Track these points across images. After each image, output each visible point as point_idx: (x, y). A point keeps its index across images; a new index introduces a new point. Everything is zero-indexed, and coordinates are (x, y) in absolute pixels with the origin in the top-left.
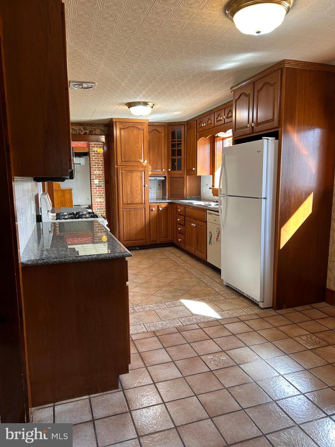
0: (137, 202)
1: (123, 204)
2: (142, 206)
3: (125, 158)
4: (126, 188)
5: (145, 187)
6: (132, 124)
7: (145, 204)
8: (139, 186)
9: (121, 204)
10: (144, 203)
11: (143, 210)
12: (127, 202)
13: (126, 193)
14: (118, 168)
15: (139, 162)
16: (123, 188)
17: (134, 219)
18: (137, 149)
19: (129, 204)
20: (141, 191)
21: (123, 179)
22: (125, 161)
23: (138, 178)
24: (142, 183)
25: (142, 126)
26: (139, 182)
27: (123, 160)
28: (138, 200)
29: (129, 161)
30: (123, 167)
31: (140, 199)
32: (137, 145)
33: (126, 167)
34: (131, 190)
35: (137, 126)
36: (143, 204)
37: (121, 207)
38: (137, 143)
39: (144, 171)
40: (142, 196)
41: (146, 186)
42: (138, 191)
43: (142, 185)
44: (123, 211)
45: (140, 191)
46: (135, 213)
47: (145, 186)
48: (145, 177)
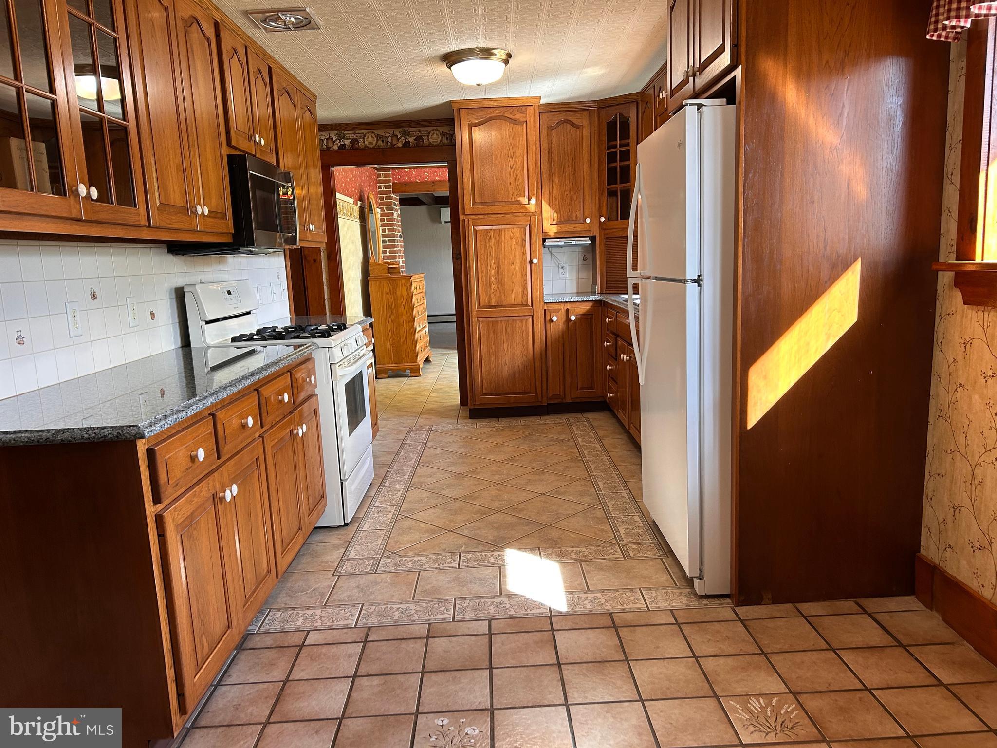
0: (513, 302)
1: (479, 306)
2: (526, 311)
3: (481, 196)
4: (487, 269)
5: (533, 265)
6: (497, 111)
7: (532, 306)
8: (518, 261)
9: (473, 308)
10: (530, 304)
11: (527, 320)
12: (490, 302)
13: (486, 280)
14: (466, 220)
15: (519, 202)
16: (479, 267)
17: (505, 345)
18: (511, 171)
19: (494, 307)
20: (522, 275)
21: (478, 245)
22: (482, 204)
23: (514, 242)
24: (524, 254)
25: (523, 113)
26: (518, 253)
27: (477, 200)
28: (514, 297)
29: (493, 203)
30: (479, 219)
31: (521, 295)
32: (511, 163)
33: (486, 217)
34: (498, 272)
35: (511, 117)
36: (527, 305)
37: (474, 313)
38: (511, 158)
39: (530, 224)
40: (525, 287)
41: (535, 261)
42: (516, 275)
43: (525, 260)
44: (479, 322)
45: (518, 276)
46: (509, 329)
47: (531, 262)
48: (533, 241)
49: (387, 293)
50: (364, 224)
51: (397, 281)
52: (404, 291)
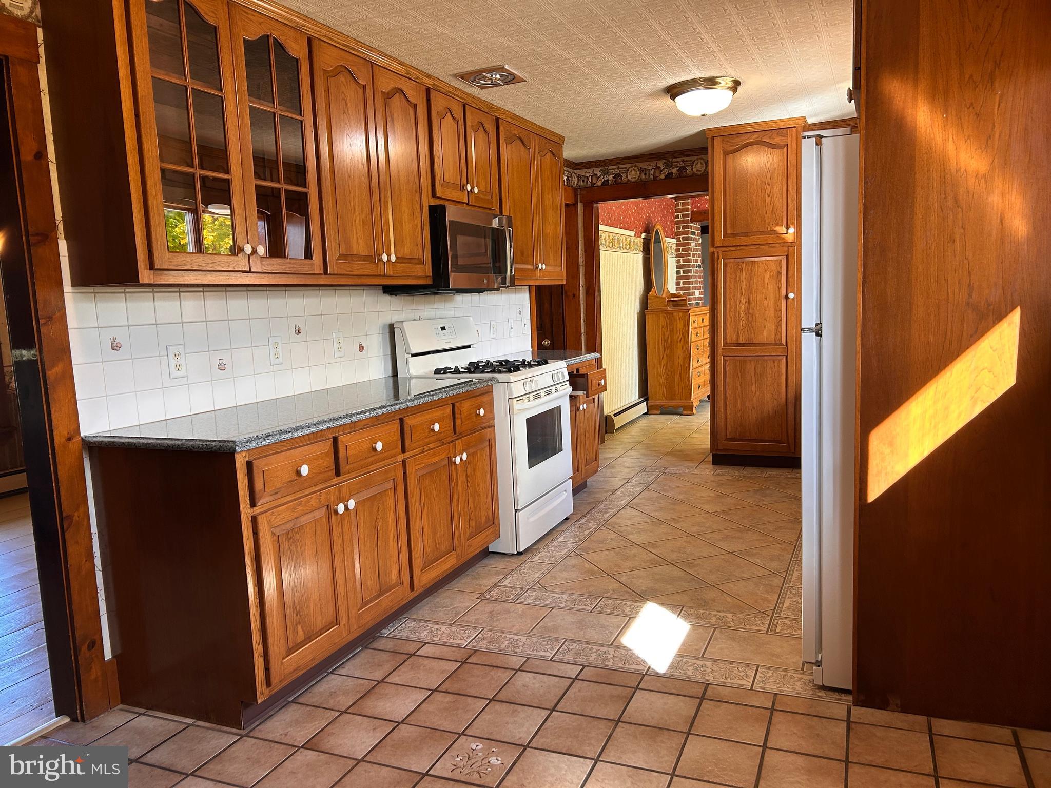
0: (765, 340)
1: (726, 344)
2: (779, 350)
3: (733, 226)
4: (736, 302)
5: (789, 300)
6: (755, 136)
7: (787, 345)
8: (772, 296)
9: (719, 345)
10: (785, 344)
11: (780, 361)
12: (738, 339)
13: (735, 316)
14: (716, 253)
15: (775, 232)
16: (728, 302)
17: (754, 386)
18: (768, 199)
19: (743, 345)
20: (776, 310)
21: (728, 279)
22: (734, 235)
23: (768, 275)
24: (779, 288)
25: (783, 136)
26: (772, 287)
27: (729, 232)
28: (766, 333)
29: (745, 234)
30: (730, 251)
31: (773, 333)
32: (768, 190)
33: (738, 248)
34: (748, 308)
35: (770, 141)
36: (780, 344)
37: (720, 351)
38: (769, 185)
39: (787, 256)
40: (778, 325)
41: (791, 296)
42: (769, 310)
43: (780, 294)
44: (725, 361)
45: (772, 312)
46: (759, 370)
47: (787, 297)
48: (790, 273)
49: (663, 327)
50: (648, 256)
51: (674, 314)
52: (680, 325)
